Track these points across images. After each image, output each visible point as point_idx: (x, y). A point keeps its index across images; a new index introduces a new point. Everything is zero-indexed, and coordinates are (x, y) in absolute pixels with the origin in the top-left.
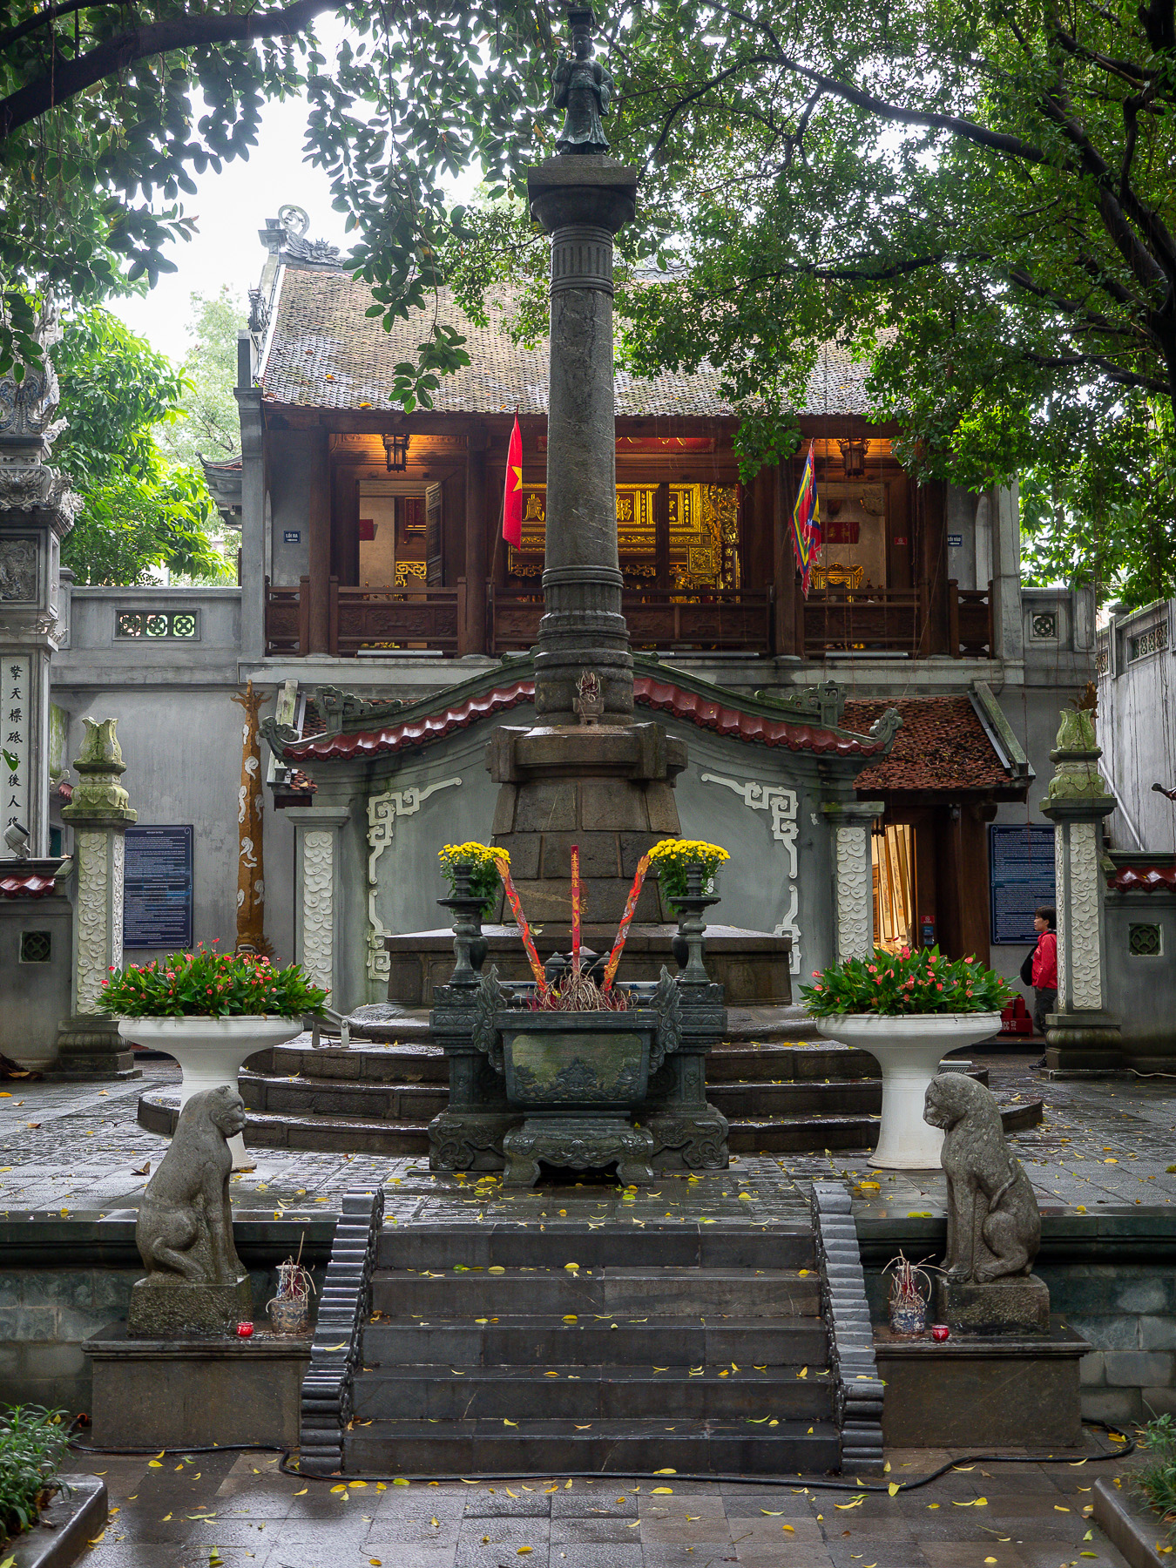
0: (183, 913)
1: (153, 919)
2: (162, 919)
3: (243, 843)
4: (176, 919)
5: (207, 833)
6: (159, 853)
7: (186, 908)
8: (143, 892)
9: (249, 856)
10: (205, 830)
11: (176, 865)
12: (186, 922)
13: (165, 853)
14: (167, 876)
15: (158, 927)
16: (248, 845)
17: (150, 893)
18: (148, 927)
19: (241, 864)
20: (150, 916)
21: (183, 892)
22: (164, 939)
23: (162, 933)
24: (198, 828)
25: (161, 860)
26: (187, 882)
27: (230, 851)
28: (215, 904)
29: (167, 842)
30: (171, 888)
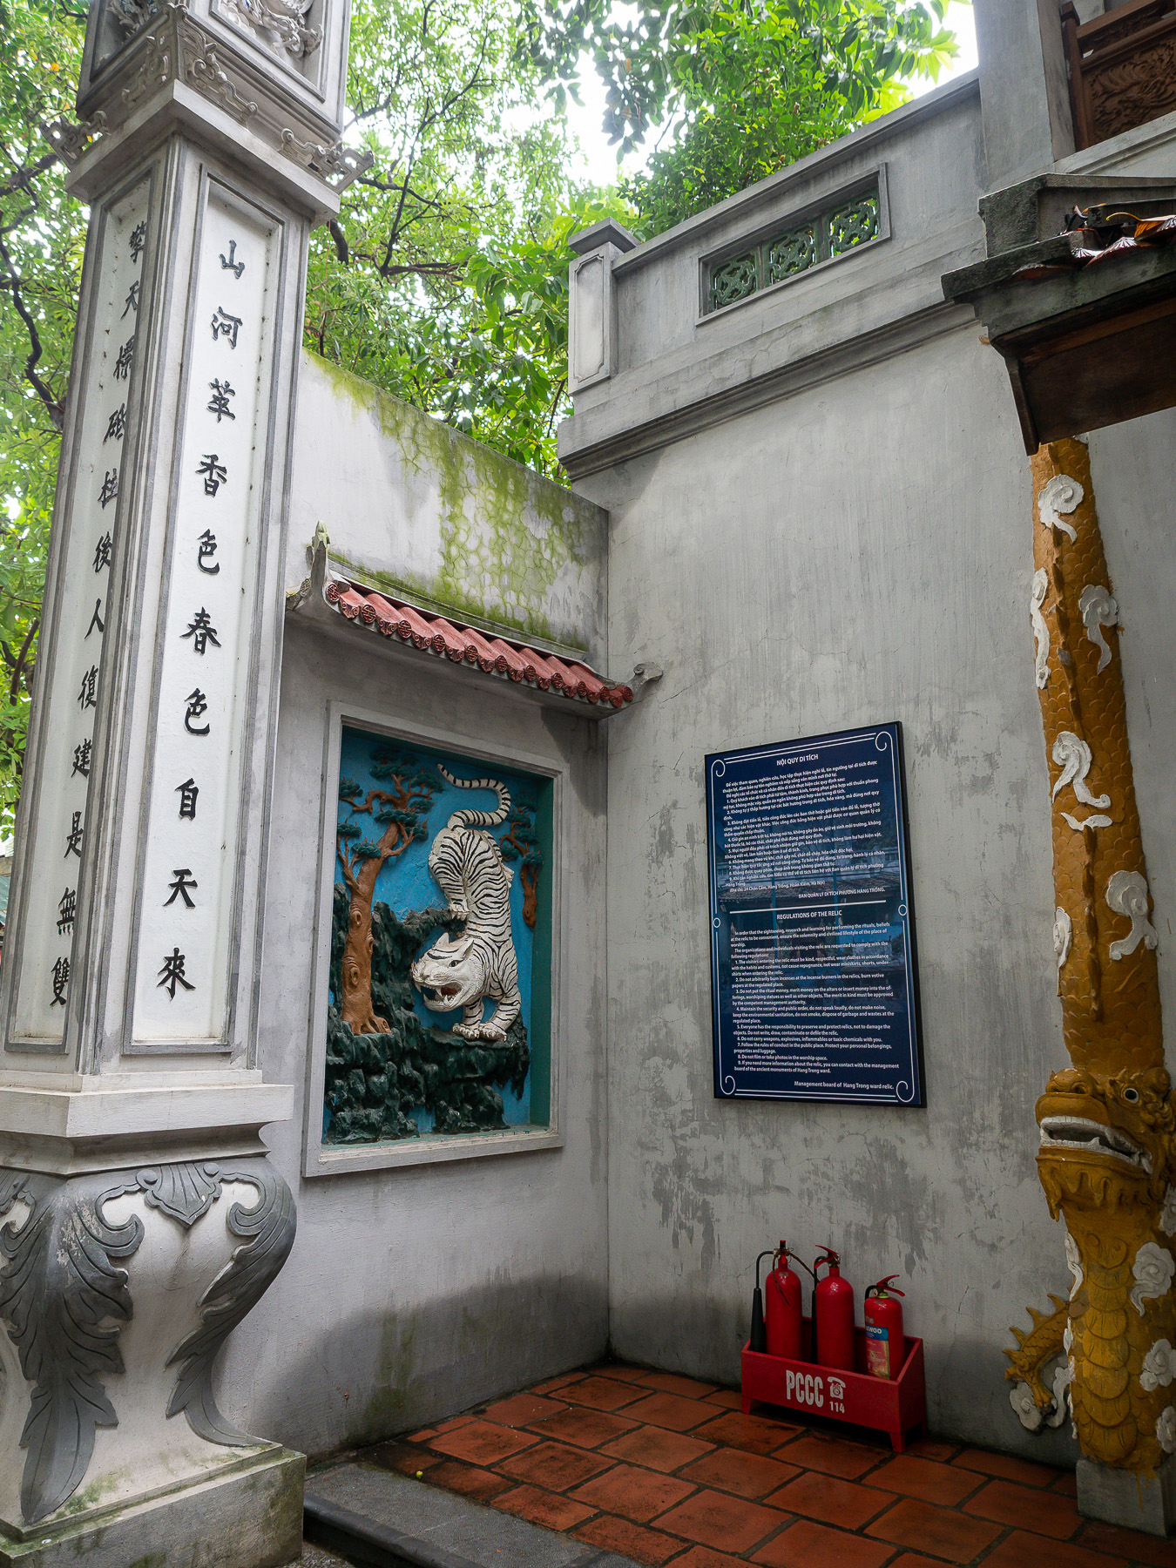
0: (887, 991)
1: (806, 1011)
2: (827, 1011)
3: (1058, 754)
4: (867, 1010)
5: (943, 740)
6: (810, 816)
7: (894, 977)
8: (777, 933)
9: (1082, 793)
10: (936, 736)
11: (857, 846)
12: (898, 1021)
13: (828, 814)
14: (836, 881)
15: (821, 1037)
16: (1074, 754)
17: (792, 933)
18: (792, 1036)
19: (1059, 823)
20: (794, 1003)
21: (883, 928)
22: (836, 1075)
23: (833, 1055)
24: (915, 733)
25: (815, 836)
26: (892, 896)
27: (1019, 789)
28: (985, 961)
29: (830, 784)
30: (851, 916)
